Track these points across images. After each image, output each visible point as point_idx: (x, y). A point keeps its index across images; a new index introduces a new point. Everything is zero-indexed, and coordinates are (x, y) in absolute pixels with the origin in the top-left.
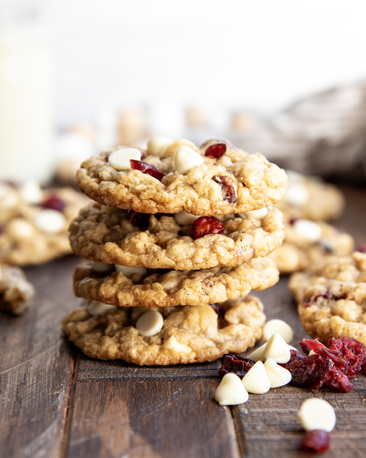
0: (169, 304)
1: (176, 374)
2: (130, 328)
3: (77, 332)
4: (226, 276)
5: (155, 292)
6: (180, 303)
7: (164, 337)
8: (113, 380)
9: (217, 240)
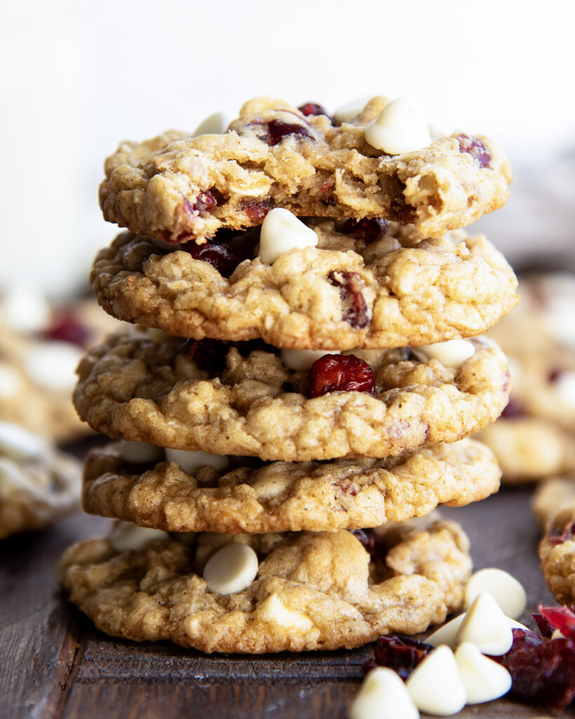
0: (266, 528)
1: (278, 672)
2: (191, 578)
3: (85, 584)
4: (386, 475)
5: (239, 502)
6: (290, 527)
7: (257, 596)
8: (149, 681)
9: (351, 403)
